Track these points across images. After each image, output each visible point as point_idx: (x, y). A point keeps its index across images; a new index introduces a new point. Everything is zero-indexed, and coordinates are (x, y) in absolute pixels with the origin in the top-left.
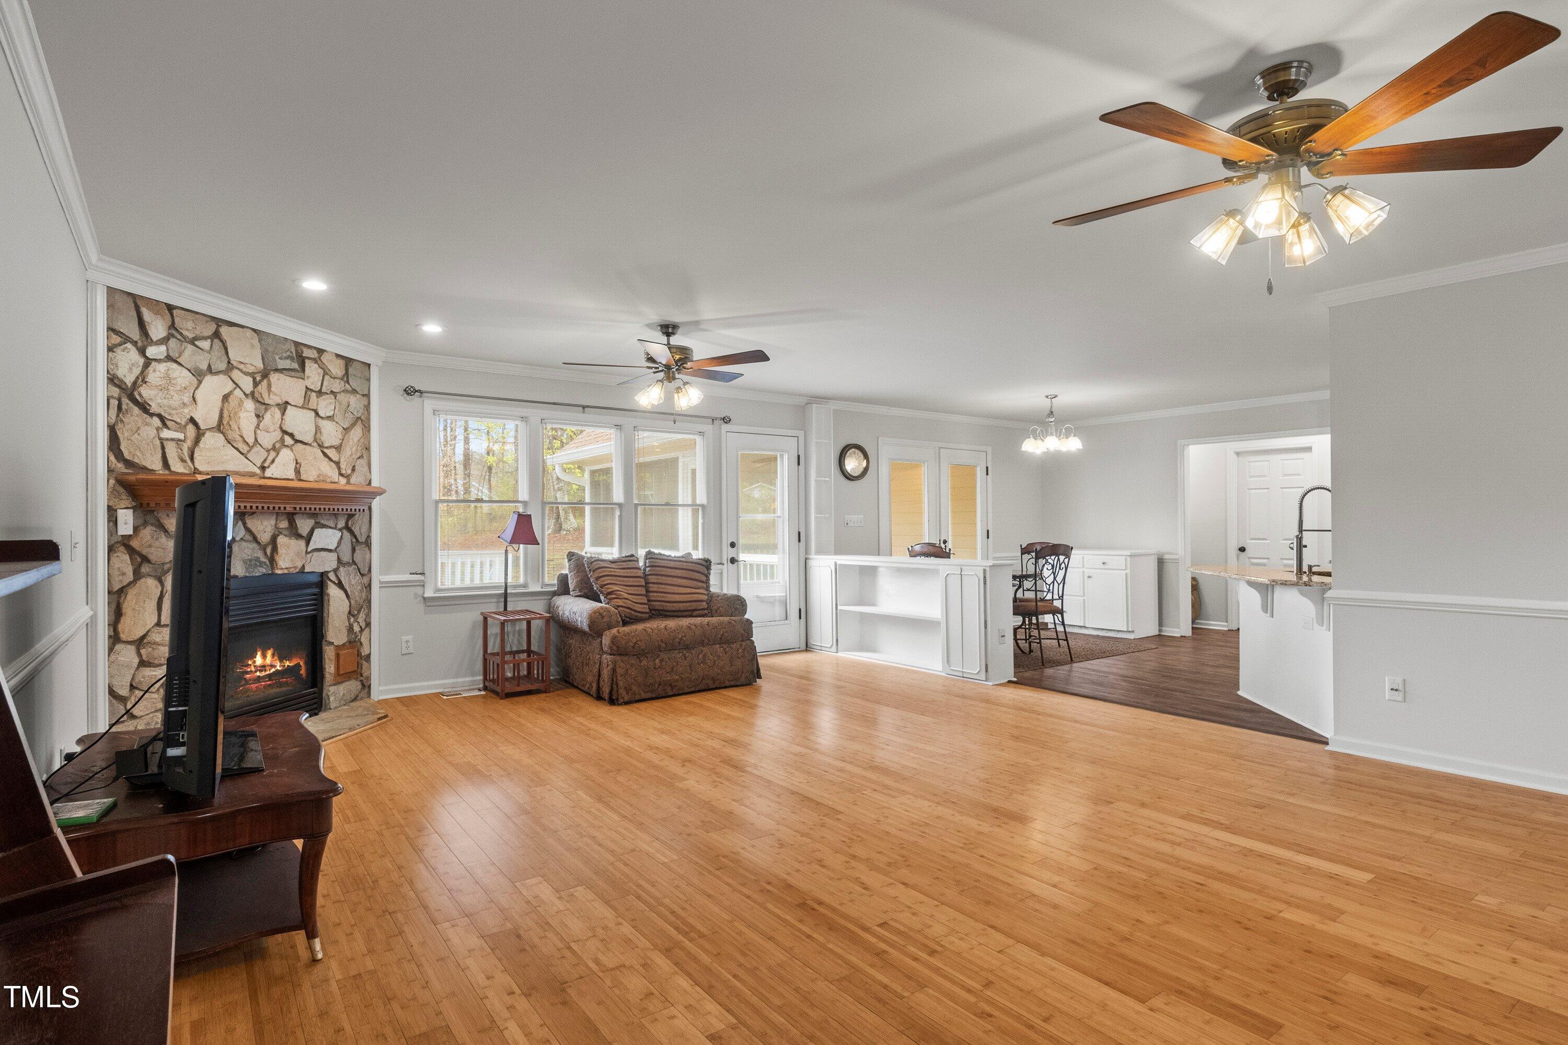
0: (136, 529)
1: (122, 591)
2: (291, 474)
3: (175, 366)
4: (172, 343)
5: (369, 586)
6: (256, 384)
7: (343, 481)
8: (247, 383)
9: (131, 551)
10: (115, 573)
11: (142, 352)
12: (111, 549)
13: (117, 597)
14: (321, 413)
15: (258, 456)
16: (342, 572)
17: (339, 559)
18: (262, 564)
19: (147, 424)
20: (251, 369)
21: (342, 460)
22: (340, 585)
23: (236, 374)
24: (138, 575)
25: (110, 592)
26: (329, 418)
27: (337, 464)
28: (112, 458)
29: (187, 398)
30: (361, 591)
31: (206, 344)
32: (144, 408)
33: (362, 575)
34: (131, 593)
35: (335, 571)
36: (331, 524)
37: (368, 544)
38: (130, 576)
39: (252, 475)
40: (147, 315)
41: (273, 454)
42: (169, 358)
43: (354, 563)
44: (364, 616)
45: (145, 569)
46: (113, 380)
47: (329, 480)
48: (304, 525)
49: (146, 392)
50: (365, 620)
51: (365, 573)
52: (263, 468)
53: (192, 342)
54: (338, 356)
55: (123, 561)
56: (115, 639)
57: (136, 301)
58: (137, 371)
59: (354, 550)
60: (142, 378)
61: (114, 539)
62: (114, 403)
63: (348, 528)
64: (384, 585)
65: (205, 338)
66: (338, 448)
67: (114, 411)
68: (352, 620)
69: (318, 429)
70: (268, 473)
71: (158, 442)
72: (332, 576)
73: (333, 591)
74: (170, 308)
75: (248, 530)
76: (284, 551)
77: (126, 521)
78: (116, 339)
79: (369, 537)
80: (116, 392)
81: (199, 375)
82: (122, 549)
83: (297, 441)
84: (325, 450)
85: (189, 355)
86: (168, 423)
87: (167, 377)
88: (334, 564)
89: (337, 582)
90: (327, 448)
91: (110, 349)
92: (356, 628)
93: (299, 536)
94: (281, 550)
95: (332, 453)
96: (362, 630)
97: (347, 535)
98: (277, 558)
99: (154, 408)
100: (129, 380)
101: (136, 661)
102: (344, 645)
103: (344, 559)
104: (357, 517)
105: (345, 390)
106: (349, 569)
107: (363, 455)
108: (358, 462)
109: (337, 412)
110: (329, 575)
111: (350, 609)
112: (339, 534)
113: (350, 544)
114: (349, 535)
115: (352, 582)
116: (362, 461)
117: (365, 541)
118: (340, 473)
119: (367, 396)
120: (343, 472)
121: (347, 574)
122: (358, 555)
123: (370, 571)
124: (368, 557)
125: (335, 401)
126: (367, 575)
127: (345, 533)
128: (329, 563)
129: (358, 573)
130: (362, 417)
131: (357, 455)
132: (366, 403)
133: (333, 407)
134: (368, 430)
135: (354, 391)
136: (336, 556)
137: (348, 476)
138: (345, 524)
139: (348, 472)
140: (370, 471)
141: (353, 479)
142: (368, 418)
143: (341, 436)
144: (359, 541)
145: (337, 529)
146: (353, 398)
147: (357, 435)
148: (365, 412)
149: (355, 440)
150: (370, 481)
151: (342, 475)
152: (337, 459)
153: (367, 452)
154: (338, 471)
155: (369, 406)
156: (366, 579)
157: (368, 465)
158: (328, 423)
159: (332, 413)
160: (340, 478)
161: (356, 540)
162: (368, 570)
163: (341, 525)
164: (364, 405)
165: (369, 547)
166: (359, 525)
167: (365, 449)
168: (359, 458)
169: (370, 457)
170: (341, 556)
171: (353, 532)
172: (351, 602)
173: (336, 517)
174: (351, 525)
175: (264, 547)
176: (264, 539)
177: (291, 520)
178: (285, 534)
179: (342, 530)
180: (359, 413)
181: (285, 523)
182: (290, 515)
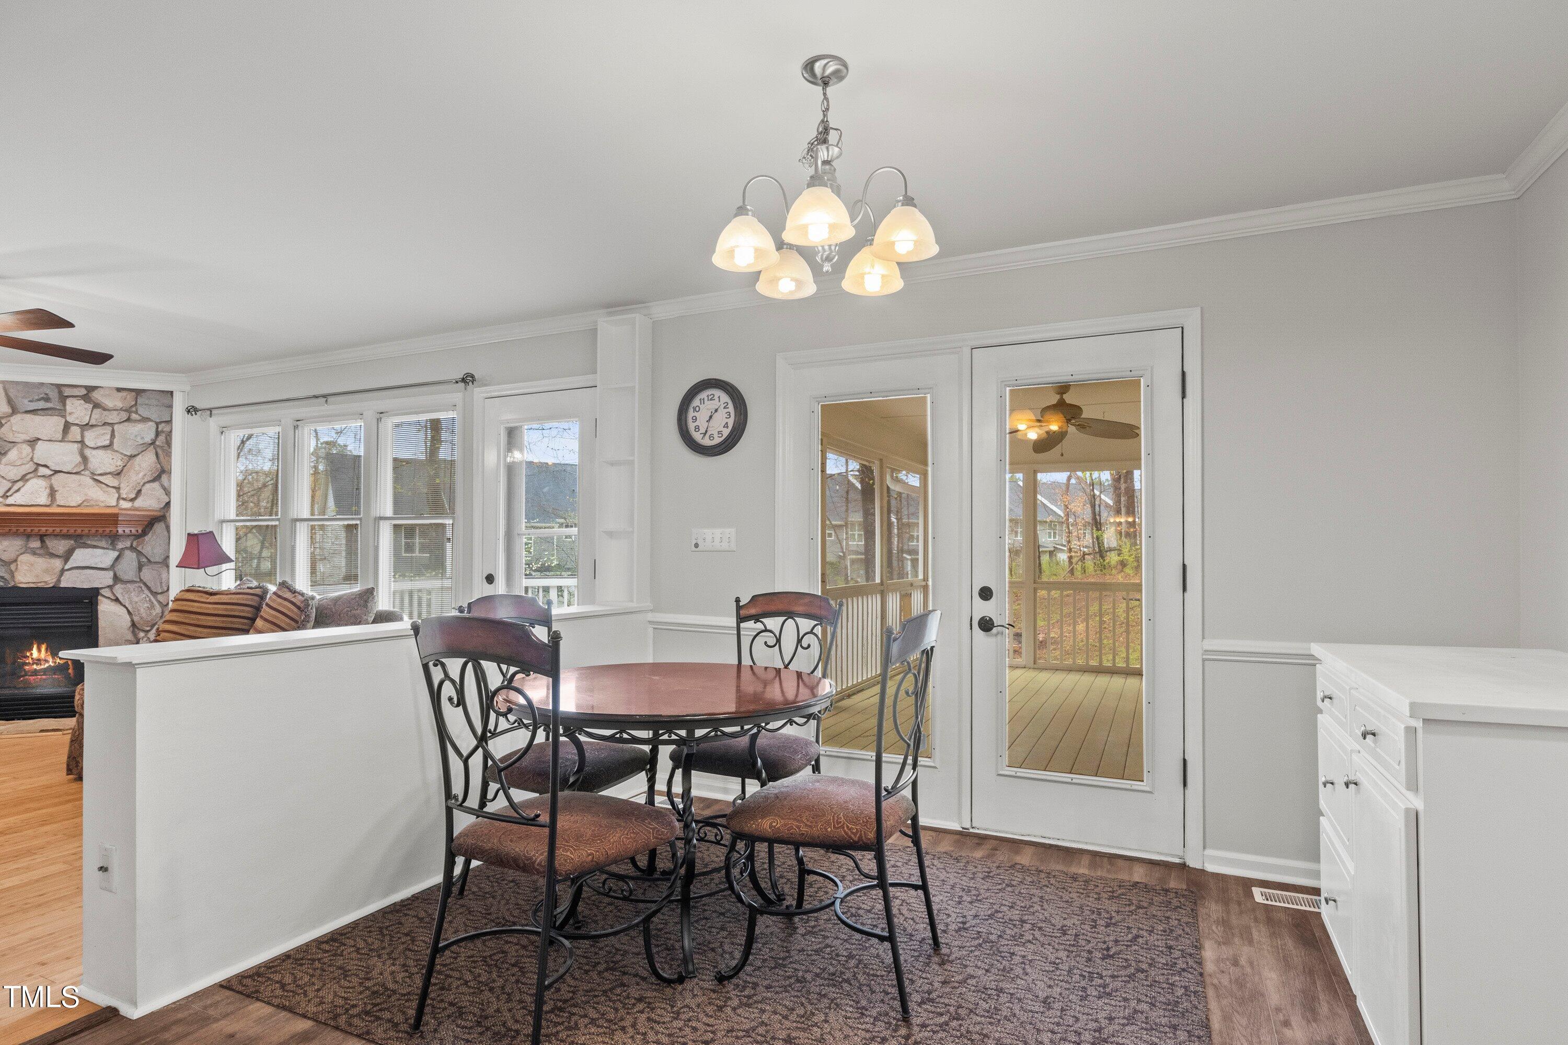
2: (43, 500)
5: (165, 605)
7: (125, 504)
14: (88, 443)
16: (118, 589)
17: (115, 576)
21: (122, 485)
22: (117, 600)
26: (104, 447)
27: (118, 489)
30: (152, 607)
33: (155, 594)
35: (111, 587)
36: (103, 543)
37: (165, 563)
41: (20, 483)
43: (141, 580)
47: (103, 504)
48: (60, 546)
51: (159, 592)
52: (6, 497)
54: (119, 390)
59: (140, 568)
63: (132, 548)
66: (118, 474)
68: (141, 634)
69: (84, 458)
70: (10, 501)
72: (106, 592)
73: (105, 607)
76: (27, 568)
79: (168, 557)
83: (56, 472)
84: (95, 477)
88: (111, 582)
89: (113, 598)
90: (101, 475)
93: (53, 555)
94: (25, 567)
95: (107, 479)
97: (130, 556)
98: (18, 574)
103: (126, 578)
104: (147, 538)
105: (128, 420)
106: (130, 586)
107: (157, 479)
108: (148, 486)
109: (115, 440)
110: (102, 591)
111: (133, 625)
112: (116, 554)
113: (135, 564)
114: (134, 555)
115: (136, 599)
116: (156, 485)
117: (160, 561)
118: (119, 499)
119: (169, 422)
120: (124, 496)
121: (128, 592)
122: (147, 574)
123: (168, 589)
124: (164, 576)
125: (113, 431)
126: (162, 593)
127: (128, 553)
128: (102, 580)
129: (146, 592)
130: (157, 443)
131: (146, 480)
132: (167, 429)
133: (108, 437)
134: (169, 454)
135: (145, 420)
136: (111, 574)
137: (132, 500)
138: (128, 544)
139: (133, 496)
140: (168, 492)
141: (138, 503)
142: (169, 443)
143: (120, 463)
144: (149, 561)
145: (114, 549)
146: (140, 426)
147: (147, 462)
148: (162, 438)
149: (144, 465)
150: (168, 504)
151: (124, 499)
152: (116, 485)
153: (164, 478)
154: (117, 495)
155: (171, 432)
156: (160, 597)
157: (165, 489)
158: (100, 453)
159: (107, 443)
160: (122, 502)
161: (144, 560)
162: (165, 589)
163: (120, 545)
164: (162, 432)
165: (168, 567)
166: (151, 545)
167: (161, 473)
168: (149, 482)
169: (170, 480)
170: (121, 574)
171: (139, 553)
172: (136, 619)
173: (114, 538)
174: (138, 545)
175: (7, 564)
176: (6, 556)
177: (42, 541)
178: (33, 554)
179: (121, 550)
180: (149, 440)
181: (34, 544)
182: (42, 537)
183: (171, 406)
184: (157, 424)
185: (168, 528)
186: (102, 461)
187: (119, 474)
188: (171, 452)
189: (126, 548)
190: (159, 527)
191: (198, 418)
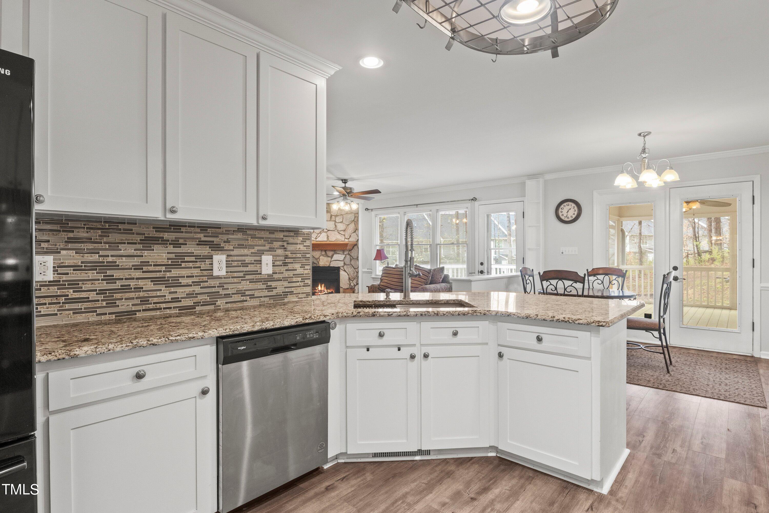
2: (326, 239)
5: (358, 272)
7: (346, 240)
14: (337, 221)
16: (345, 267)
21: (346, 234)
22: (345, 271)
26: (341, 222)
27: (344, 235)
30: (354, 273)
33: (355, 269)
36: (341, 253)
37: (357, 259)
41: (319, 234)
43: (351, 264)
44: (356, 281)
47: (341, 240)
48: (330, 253)
50: (356, 283)
51: (356, 269)
52: (316, 238)
59: (351, 261)
63: (349, 254)
64: (364, 272)
66: (344, 231)
68: (351, 282)
69: (336, 226)
70: (317, 240)
72: (342, 268)
73: (342, 273)
76: (321, 260)
79: (358, 257)
83: (329, 230)
84: (339, 232)
88: (343, 265)
92: (352, 284)
93: (328, 256)
95: (342, 232)
96: (355, 286)
97: (348, 257)
98: (319, 262)
102: (348, 288)
103: (347, 264)
104: (352, 251)
105: (347, 214)
106: (348, 266)
107: (355, 232)
108: (352, 234)
109: (344, 220)
110: (341, 268)
111: (349, 278)
112: (344, 256)
113: (349, 259)
115: (350, 270)
116: (355, 234)
118: (345, 238)
119: (358, 213)
121: (348, 268)
122: (353, 262)
123: (358, 267)
124: (357, 263)
125: (343, 217)
128: (340, 264)
129: (353, 268)
131: (352, 232)
132: (357, 216)
133: (342, 219)
134: (358, 224)
135: (352, 213)
136: (343, 262)
137: (348, 239)
138: (347, 253)
139: (348, 237)
140: (358, 236)
141: (350, 240)
142: (358, 220)
143: (345, 227)
144: (353, 258)
145: (344, 254)
146: (350, 215)
147: (352, 226)
148: (356, 219)
150: (358, 240)
152: (344, 234)
153: (357, 231)
155: (358, 216)
156: (356, 270)
158: (340, 224)
159: (341, 221)
163: (345, 253)
165: (358, 260)
166: (353, 253)
167: (356, 230)
169: (358, 232)
170: (346, 262)
171: (350, 256)
172: (350, 276)
173: (344, 251)
175: (316, 259)
176: (317, 257)
177: (326, 252)
178: (323, 256)
179: (346, 255)
180: (353, 220)
181: (324, 253)
182: (325, 251)
183: (359, 208)
184: (355, 214)
185: (358, 248)
186: (341, 227)
190: (356, 247)
191: (367, 212)
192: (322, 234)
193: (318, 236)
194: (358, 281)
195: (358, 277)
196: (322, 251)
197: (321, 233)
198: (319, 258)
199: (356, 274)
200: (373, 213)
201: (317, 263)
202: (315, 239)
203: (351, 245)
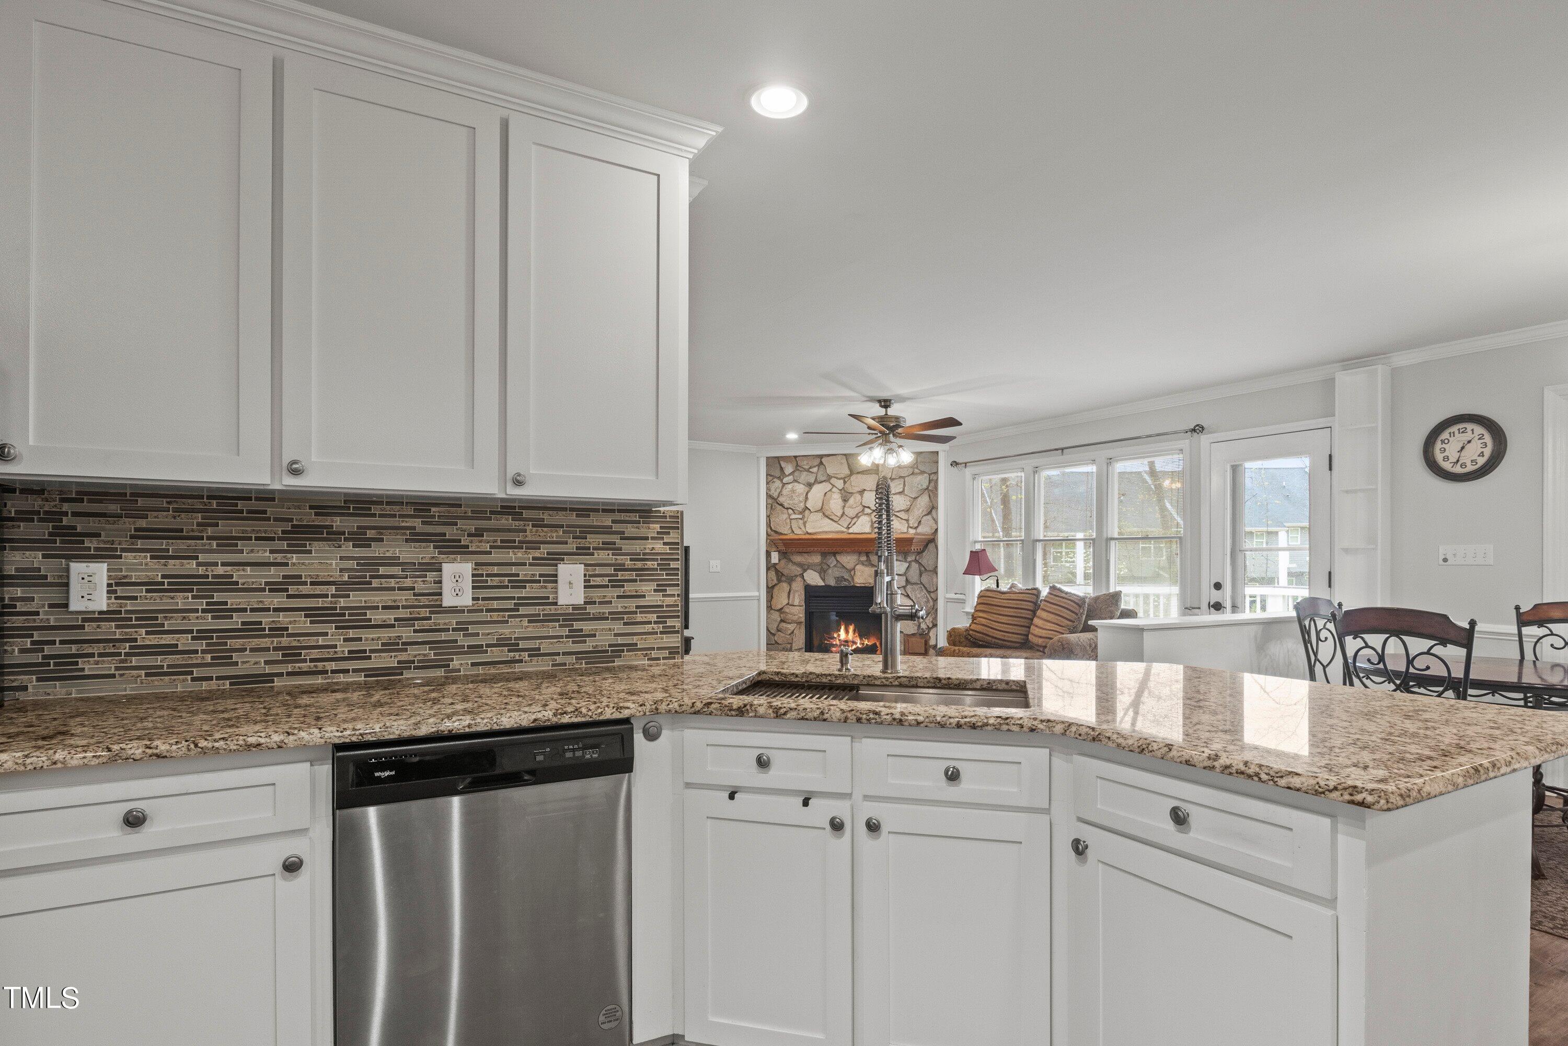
0: (779, 560)
1: (773, 587)
2: (868, 529)
3: (796, 484)
4: (796, 474)
5: (935, 601)
6: (845, 482)
7: (912, 531)
8: (840, 484)
9: (777, 571)
10: (769, 579)
11: (782, 481)
12: (768, 569)
13: (770, 590)
14: (892, 491)
15: (845, 522)
16: (909, 588)
17: (907, 579)
18: (846, 580)
19: (783, 513)
20: (843, 476)
21: (910, 518)
22: (908, 596)
23: (833, 481)
24: (779, 581)
25: (767, 587)
26: (899, 493)
27: (907, 520)
28: (769, 530)
29: (802, 498)
30: (928, 601)
31: (815, 470)
32: (782, 505)
33: (929, 592)
34: (776, 590)
37: (935, 571)
38: (775, 581)
39: (842, 532)
40: (783, 464)
41: (855, 519)
42: (795, 481)
43: (921, 584)
44: (931, 620)
45: (783, 579)
46: (769, 496)
47: (899, 531)
49: (781, 499)
50: (932, 622)
52: (848, 528)
53: (808, 471)
55: (773, 574)
56: (769, 608)
57: (778, 459)
58: (778, 491)
59: (921, 575)
60: (780, 494)
61: (770, 565)
62: (770, 506)
63: (916, 561)
64: (949, 600)
65: (815, 467)
67: (769, 510)
70: (851, 531)
71: (788, 521)
74: (795, 457)
75: (838, 561)
76: (859, 574)
77: (775, 557)
78: (770, 478)
79: (937, 567)
80: (770, 501)
81: (810, 485)
82: (773, 569)
83: (873, 510)
84: (895, 513)
85: (804, 477)
86: (795, 511)
87: (793, 491)
88: (904, 583)
89: (905, 594)
90: (898, 512)
91: (767, 483)
92: (923, 626)
94: (858, 573)
95: (902, 515)
96: (929, 629)
97: (915, 566)
98: (855, 577)
99: (786, 505)
100: (775, 495)
101: (779, 619)
102: (913, 634)
104: (924, 554)
105: (913, 474)
106: (916, 587)
107: (929, 513)
108: (924, 518)
109: (906, 488)
112: (908, 564)
113: (918, 571)
114: (917, 566)
115: (919, 596)
116: (929, 517)
117: (932, 569)
118: (909, 527)
119: (936, 473)
120: (912, 526)
121: (914, 590)
122: (925, 579)
123: (937, 589)
124: (935, 580)
125: (904, 482)
126: (933, 592)
127: (913, 564)
129: (925, 591)
130: (930, 488)
131: (924, 514)
132: (935, 478)
133: (902, 486)
134: (936, 495)
135: (923, 472)
136: (905, 578)
137: (916, 528)
138: (913, 558)
139: (916, 525)
140: (936, 523)
141: (920, 530)
142: (936, 488)
143: (909, 503)
144: (926, 569)
145: (906, 561)
146: (920, 477)
147: (924, 501)
148: (932, 484)
149: (922, 504)
150: (937, 530)
151: (911, 528)
152: (906, 518)
153: (934, 512)
154: (907, 525)
155: (937, 480)
156: (932, 595)
157: (934, 520)
158: (898, 496)
159: (901, 490)
160: (910, 529)
161: (923, 569)
162: (935, 589)
163: (909, 559)
164: (932, 480)
165: (937, 574)
166: (926, 559)
167: (932, 509)
168: (925, 515)
169: (937, 514)
170: (909, 578)
171: (920, 564)
173: (906, 554)
174: (919, 559)
175: (849, 571)
176: (849, 566)
177: (868, 556)
178: (863, 564)
179: (910, 562)
180: (925, 486)
181: (864, 558)
182: (867, 554)
183: (937, 462)
184: (930, 475)
185: (936, 547)
186: (900, 503)
187: (908, 510)
188: (937, 494)
189: (913, 561)
190: (931, 546)
191: (955, 469)
192: (860, 519)
193: (853, 522)
194: (935, 618)
195: (937, 610)
196: (860, 553)
197: (859, 517)
198: (854, 569)
199: (931, 603)
200: (969, 472)
201: (850, 579)
202: (845, 530)
203: (921, 541)
